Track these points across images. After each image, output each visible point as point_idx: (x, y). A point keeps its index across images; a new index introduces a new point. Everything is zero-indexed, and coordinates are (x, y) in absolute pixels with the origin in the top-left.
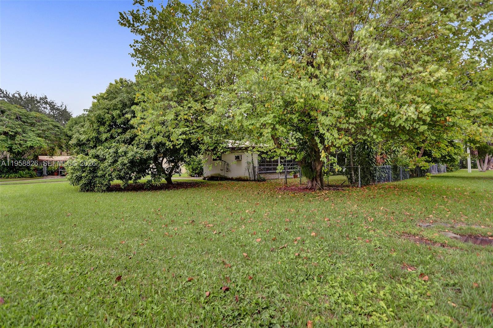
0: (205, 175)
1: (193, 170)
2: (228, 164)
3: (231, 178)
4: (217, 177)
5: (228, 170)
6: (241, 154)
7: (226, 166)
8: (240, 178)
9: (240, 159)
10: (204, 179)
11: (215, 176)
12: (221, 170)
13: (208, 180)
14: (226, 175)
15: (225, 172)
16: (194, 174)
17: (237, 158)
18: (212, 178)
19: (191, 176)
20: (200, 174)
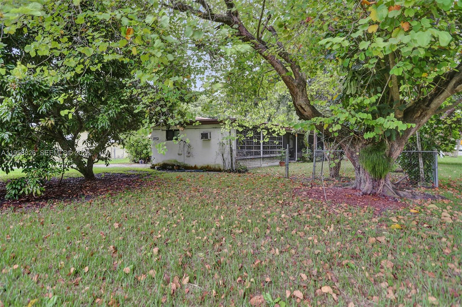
0: (154, 162)
1: (137, 154)
2: (189, 146)
3: (193, 166)
4: (173, 165)
5: (189, 154)
6: (209, 130)
7: (186, 149)
8: (208, 166)
9: (209, 138)
10: (153, 167)
11: (169, 163)
12: (179, 154)
13: (158, 169)
14: (186, 162)
15: (186, 157)
16: (138, 159)
17: (205, 136)
18: (164, 167)
19: (135, 162)
20: (147, 159)
